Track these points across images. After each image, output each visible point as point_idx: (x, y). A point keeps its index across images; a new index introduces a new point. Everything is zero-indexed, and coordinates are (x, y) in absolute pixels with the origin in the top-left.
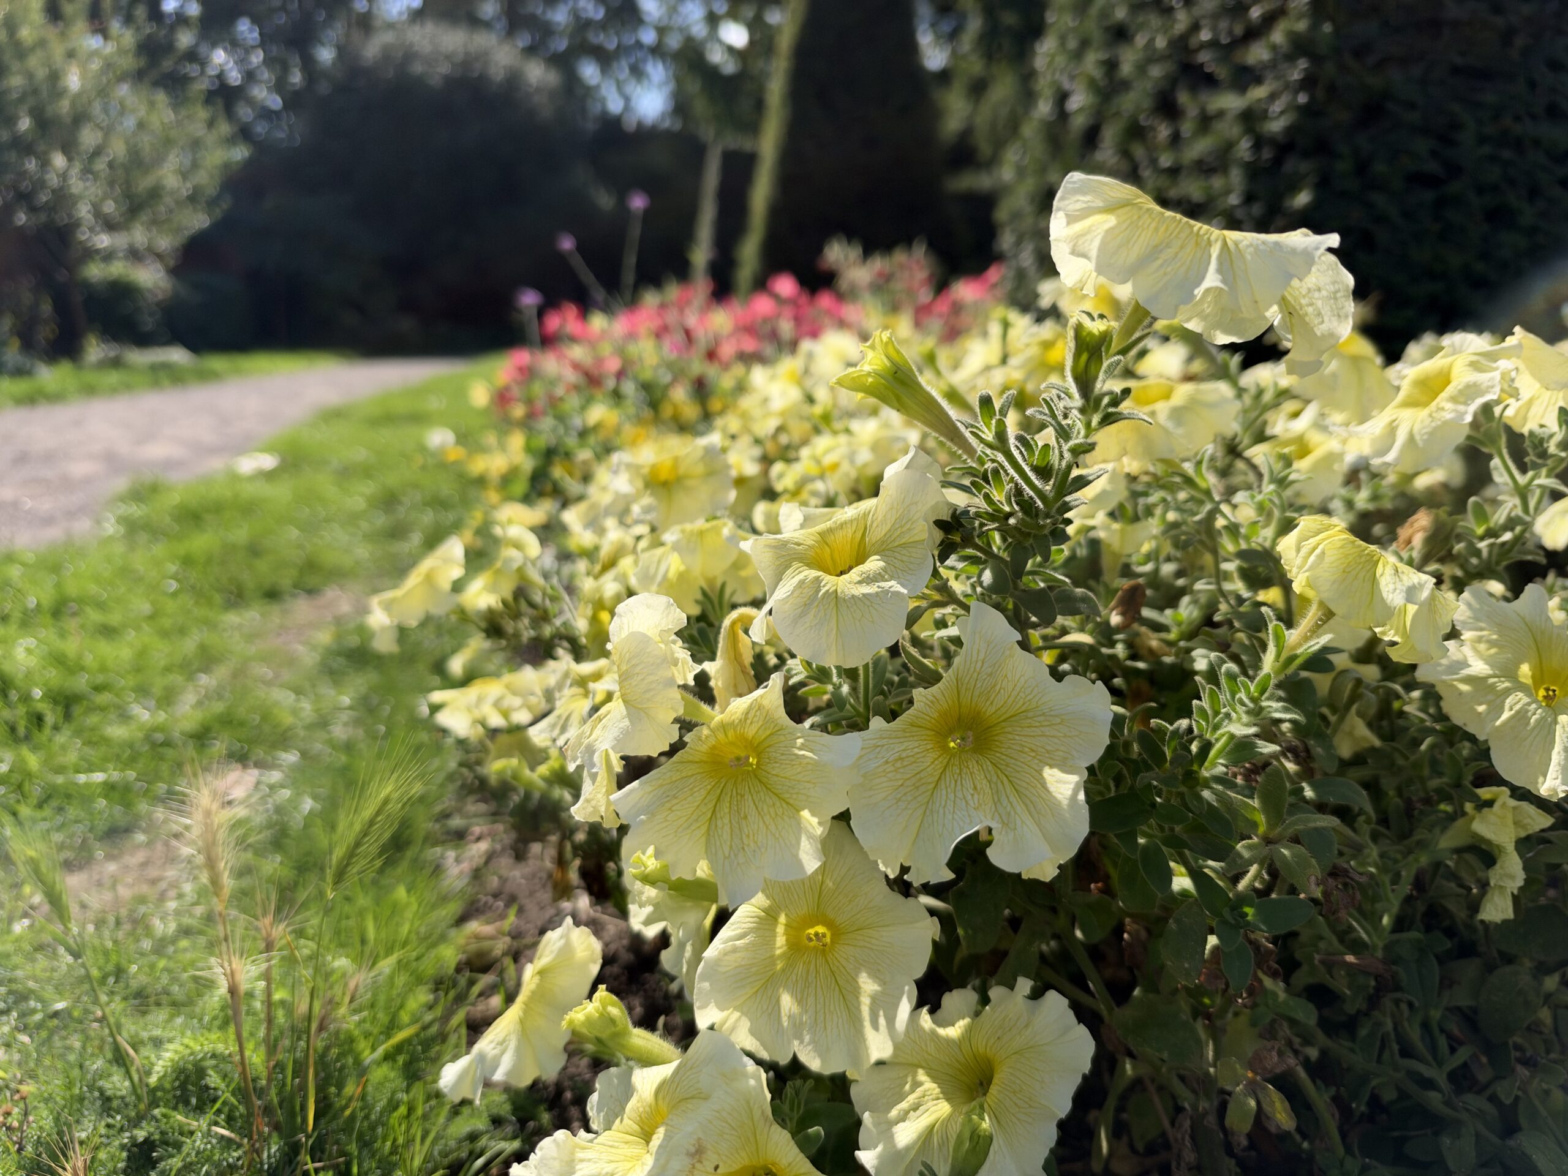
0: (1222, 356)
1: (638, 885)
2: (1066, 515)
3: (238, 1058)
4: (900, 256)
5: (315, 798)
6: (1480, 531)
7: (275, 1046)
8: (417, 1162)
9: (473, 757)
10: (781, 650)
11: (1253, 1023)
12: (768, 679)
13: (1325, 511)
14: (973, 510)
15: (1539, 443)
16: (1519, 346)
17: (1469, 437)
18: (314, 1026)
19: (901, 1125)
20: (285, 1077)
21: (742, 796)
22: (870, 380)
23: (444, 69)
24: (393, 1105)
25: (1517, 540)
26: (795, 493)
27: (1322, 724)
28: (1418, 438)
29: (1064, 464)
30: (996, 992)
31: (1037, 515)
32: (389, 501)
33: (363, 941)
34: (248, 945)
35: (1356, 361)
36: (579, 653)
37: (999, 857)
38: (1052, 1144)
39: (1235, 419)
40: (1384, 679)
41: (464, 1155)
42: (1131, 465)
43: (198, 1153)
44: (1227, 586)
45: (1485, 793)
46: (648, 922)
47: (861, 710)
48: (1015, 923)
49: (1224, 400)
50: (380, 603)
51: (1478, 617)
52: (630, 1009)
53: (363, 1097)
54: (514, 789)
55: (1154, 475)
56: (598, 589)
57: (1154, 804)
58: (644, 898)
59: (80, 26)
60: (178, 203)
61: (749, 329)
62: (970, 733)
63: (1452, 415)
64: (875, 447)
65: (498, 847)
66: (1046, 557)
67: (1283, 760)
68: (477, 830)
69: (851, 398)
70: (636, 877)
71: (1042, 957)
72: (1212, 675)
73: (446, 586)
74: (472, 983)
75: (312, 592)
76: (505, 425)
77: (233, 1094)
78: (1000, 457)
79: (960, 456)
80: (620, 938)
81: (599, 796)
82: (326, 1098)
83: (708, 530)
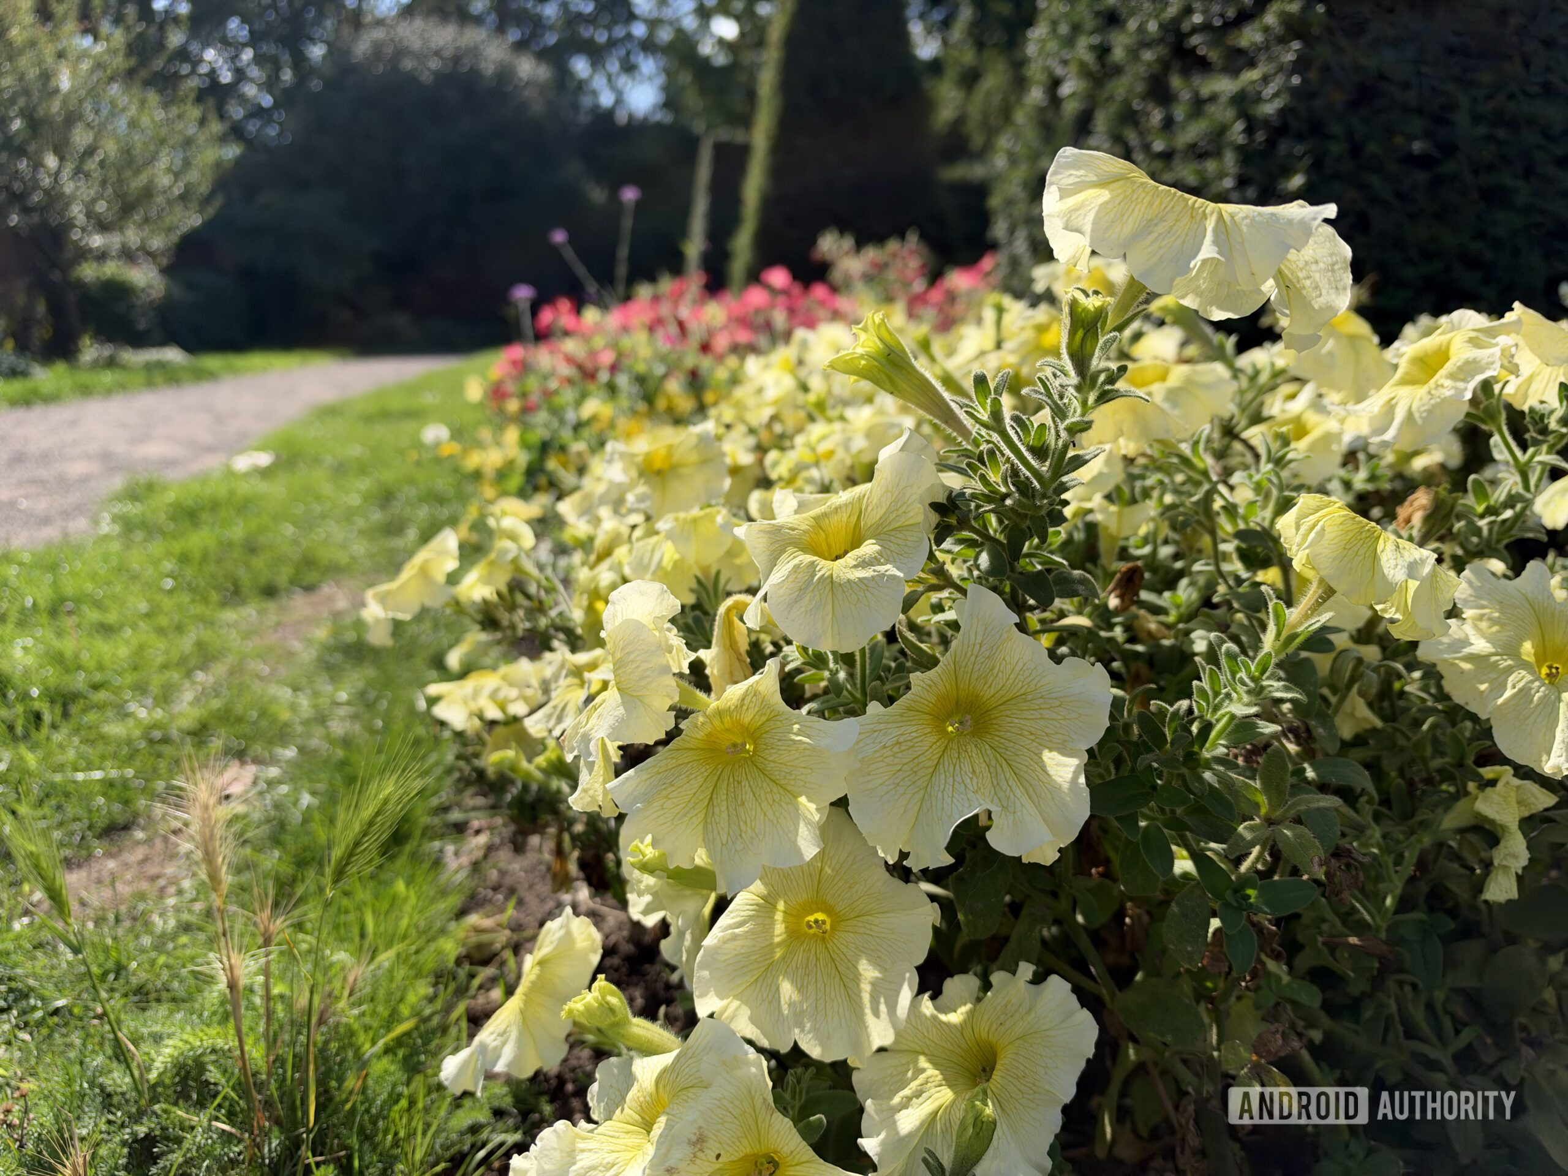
0: (1218, 337)
1: (636, 873)
2: (1063, 496)
3: (238, 1053)
4: (893, 245)
5: (313, 793)
6: (1480, 509)
7: (275, 1041)
8: (418, 1156)
9: (470, 750)
10: (776, 638)
11: (1258, 1007)
12: (763, 666)
13: (1323, 490)
14: (968, 491)
15: (1539, 419)
16: (1519, 322)
17: (1468, 415)
18: (314, 1020)
19: (904, 1112)
20: (285, 1072)
21: (739, 783)
22: (863, 362)
23: (434, 64)
24: (395, 1098)
25: (1517, 517)
26: (789, 482)
27: (1323, 705)
28: (1417, 415)
29: (1060, 443)
30: (997, 978)
31: (1033, 496)
32: (386, 497)
33: (363, 935)
34: (247, 940)
35: (1353, 339)
36: (575, 644)
37: (999, 840)
38: (1058, 1130)
39: (1232, 400)
40: (1385, 659)
41: (466, 1148)
42: (1128, 447)
43: (199, 1148)
44: (1226, 567)
45: (1488, 772)
46: (647, 911)
47: (858, 695)
48: (1015, 909)
49: (1220, 381)
50: (375, 596)
51: (1479, 595)
52: (631, 1001)
53: (364, 1090)
54: (512, 782)
55: (1151, 457)
56: (594, 579)
57: (1154, 787)
58: (642, 887)
59: (71, 26)
60: (170, 202)
61: (744, 322)
62: (968, 717)
63: (1452, 392)
64: (869, 434)
65: (497, 840)
66: (1043, 538)
67: (1284, 741)
68: (475, 824)
69: (844, 384)
70: (633, 865)
71: (1043, 941)
72: (1212, 656)
73: (441, 578)
74: (472, 976)
75: (309, 588)
76: (501, 421)
77: (234, 1089)
78: (996, 437)
79: (955, 439)
80: (620, 929)
81: (597, 785)
82: (326, 1092)
83: (701, 518)
